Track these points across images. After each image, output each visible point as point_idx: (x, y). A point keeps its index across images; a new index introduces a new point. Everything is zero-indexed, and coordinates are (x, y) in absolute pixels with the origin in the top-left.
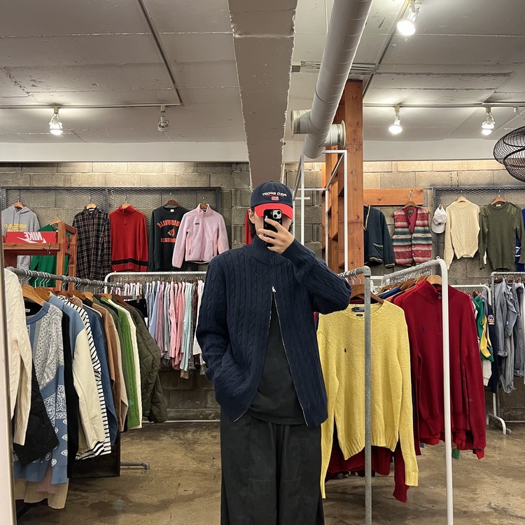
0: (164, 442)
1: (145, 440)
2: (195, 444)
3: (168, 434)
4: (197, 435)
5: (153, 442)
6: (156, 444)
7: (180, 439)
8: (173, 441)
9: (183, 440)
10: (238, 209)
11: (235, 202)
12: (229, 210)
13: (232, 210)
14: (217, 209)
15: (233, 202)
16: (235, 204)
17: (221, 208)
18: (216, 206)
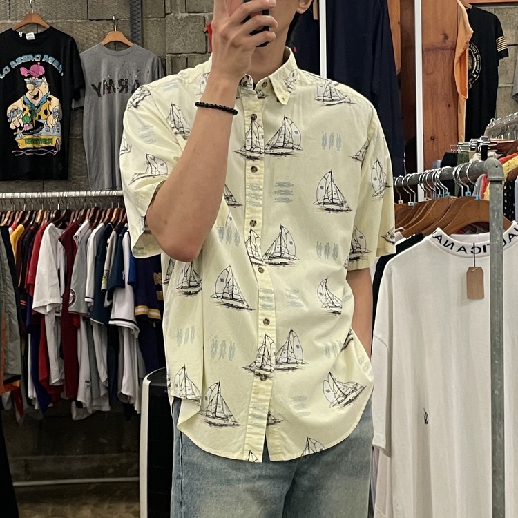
10: (178, 18)
11: (171, 4)
12: (161, 21)
13: (165, 21)
14: (132, 19)
15: (168, 4)
16: (171, 8)
17: (142, 17)
18: (131, 13)
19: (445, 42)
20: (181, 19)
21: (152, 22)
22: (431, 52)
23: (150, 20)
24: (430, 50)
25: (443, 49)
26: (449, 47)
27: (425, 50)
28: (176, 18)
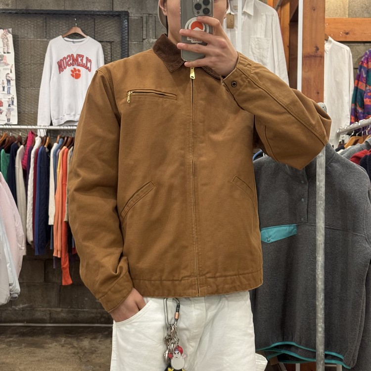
0: (52, 351)
1: (25, 347)
2: (92, 353)
3: (57, 341)
4: (96, 343)
5: (37, 350)
6: (41, 353)
7: (73, 347)
8: (63, 350)
9: (77, 348)
10: (151, 42)
11: (146, 34)
12: (140, 44)
13: (143, 44)
14: (122, 42)
15: (145, 33)
16: (147, 35)
17: (128, 41)
18: (121, 38)
19: (316, 52)
20: (152, 43)
21: (135, 44)
22: (308, 58)
23: (133, 43)
24: (307, 57)
25: (315, 57)
26: (319, 55)
27: (304, 57)
28: (149, 42)
